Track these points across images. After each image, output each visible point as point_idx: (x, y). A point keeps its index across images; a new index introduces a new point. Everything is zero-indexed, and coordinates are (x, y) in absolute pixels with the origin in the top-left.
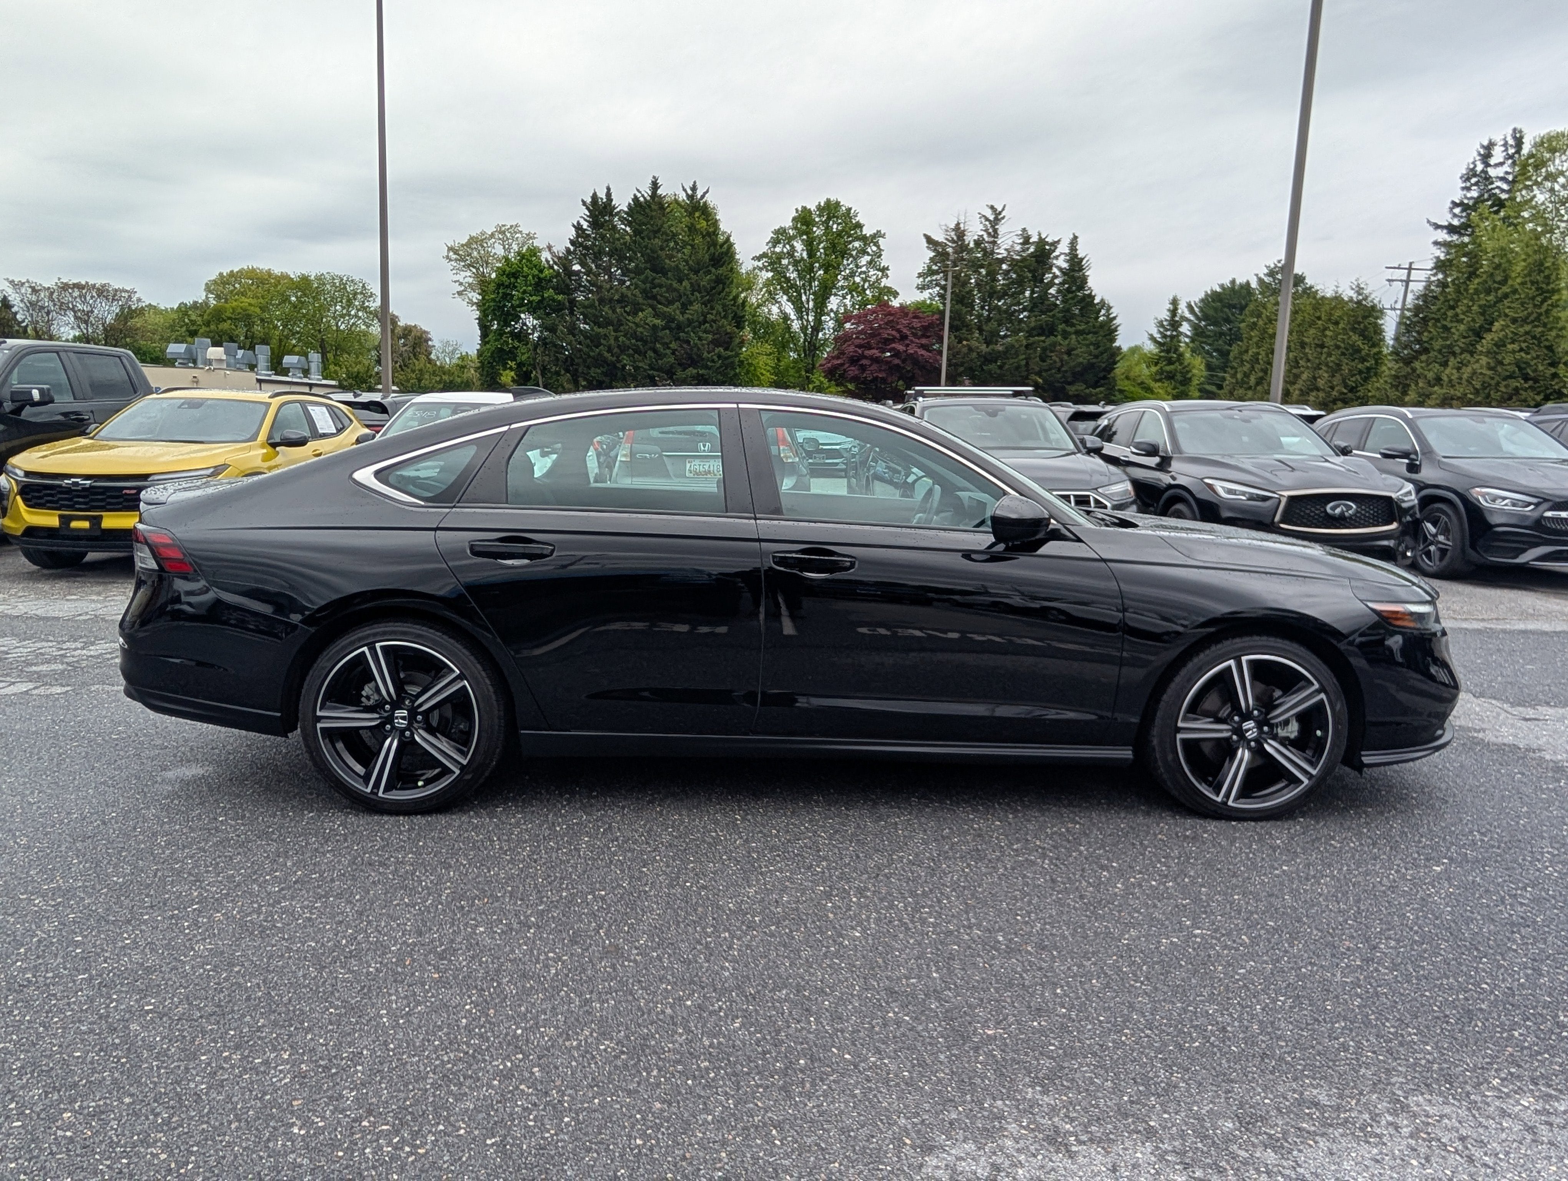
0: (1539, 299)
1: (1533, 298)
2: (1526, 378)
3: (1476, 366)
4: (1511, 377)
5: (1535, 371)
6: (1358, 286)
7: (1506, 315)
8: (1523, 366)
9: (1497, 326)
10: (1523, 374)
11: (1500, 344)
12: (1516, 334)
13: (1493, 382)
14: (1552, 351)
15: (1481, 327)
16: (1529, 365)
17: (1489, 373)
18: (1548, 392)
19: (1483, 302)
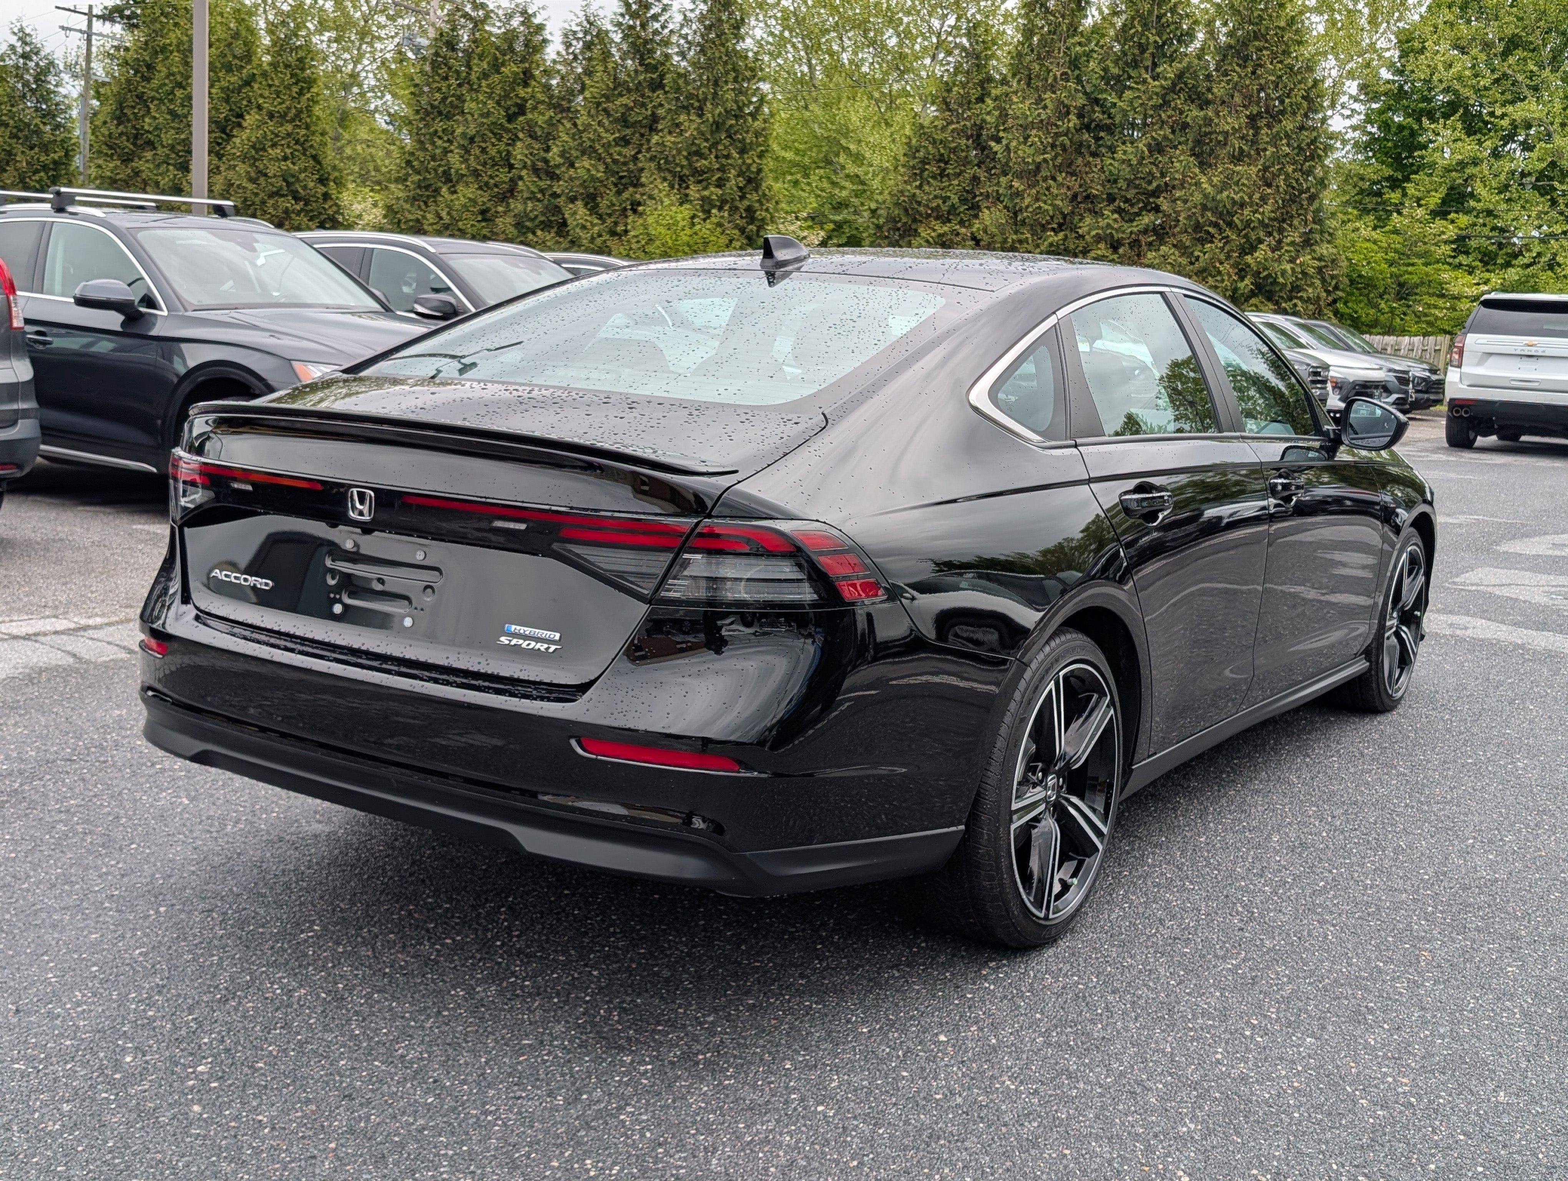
0: (295, 89)
1: (288, 87)
2: (297, 198)
3: (231, 174)
4: (277, 194)
5: (305, 188)
6: (21, 30)
7: (259, 108)
8: (292, 180)
9: (250, 119)
10: (292, 191)
11: (259, 147)
12: (277, 136)
13: (257, 200)
14: (319, 163)
15: (227, 119)
16: (298, 180)
17: (251, 186)
18: (323, 217)
19: (224, 84)
